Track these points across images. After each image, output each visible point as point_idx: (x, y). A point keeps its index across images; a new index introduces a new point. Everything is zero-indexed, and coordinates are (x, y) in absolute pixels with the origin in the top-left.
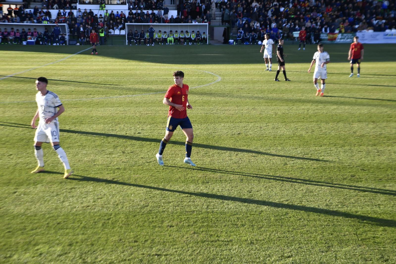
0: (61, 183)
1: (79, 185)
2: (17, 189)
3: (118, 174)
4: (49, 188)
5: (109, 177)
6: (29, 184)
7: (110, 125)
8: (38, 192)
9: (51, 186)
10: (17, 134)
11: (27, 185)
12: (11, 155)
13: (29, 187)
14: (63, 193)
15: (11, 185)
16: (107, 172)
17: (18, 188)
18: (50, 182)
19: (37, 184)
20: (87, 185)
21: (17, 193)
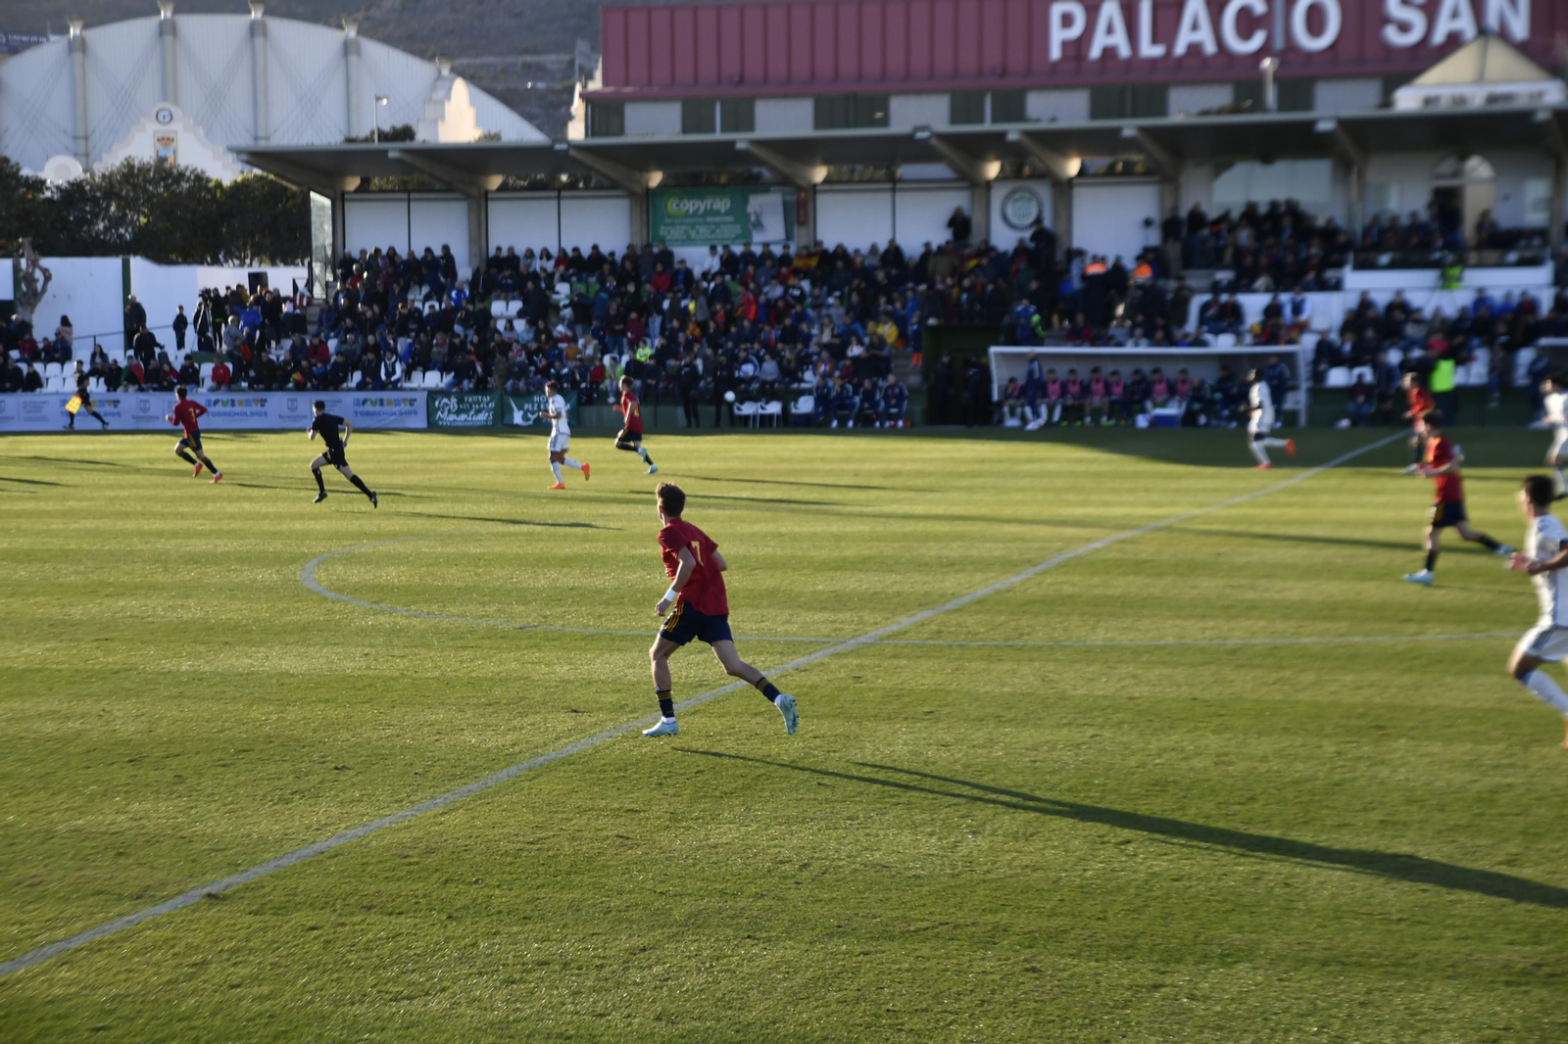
0: (1325, 964)
1: (1398, 979)
2: (1163, 973)
3: (1551, 947)
4: (1280, 980)
5: (1516, 958)
6: (1205, 958)
7: (1501, 746)
8: (1240, 992)
9: (1286, 972)
10: (1143, 765)
11: (1197, 963)
12: (1129, 842)
13: (1208, 971)
14: (1338, 1005)
15: (1138, 957)
16: (1509, 937)
17: (1162, 969)
18: (1283, 958)
19: (1236, 962)
20: (1431, 980)
21: (1163, 990)
